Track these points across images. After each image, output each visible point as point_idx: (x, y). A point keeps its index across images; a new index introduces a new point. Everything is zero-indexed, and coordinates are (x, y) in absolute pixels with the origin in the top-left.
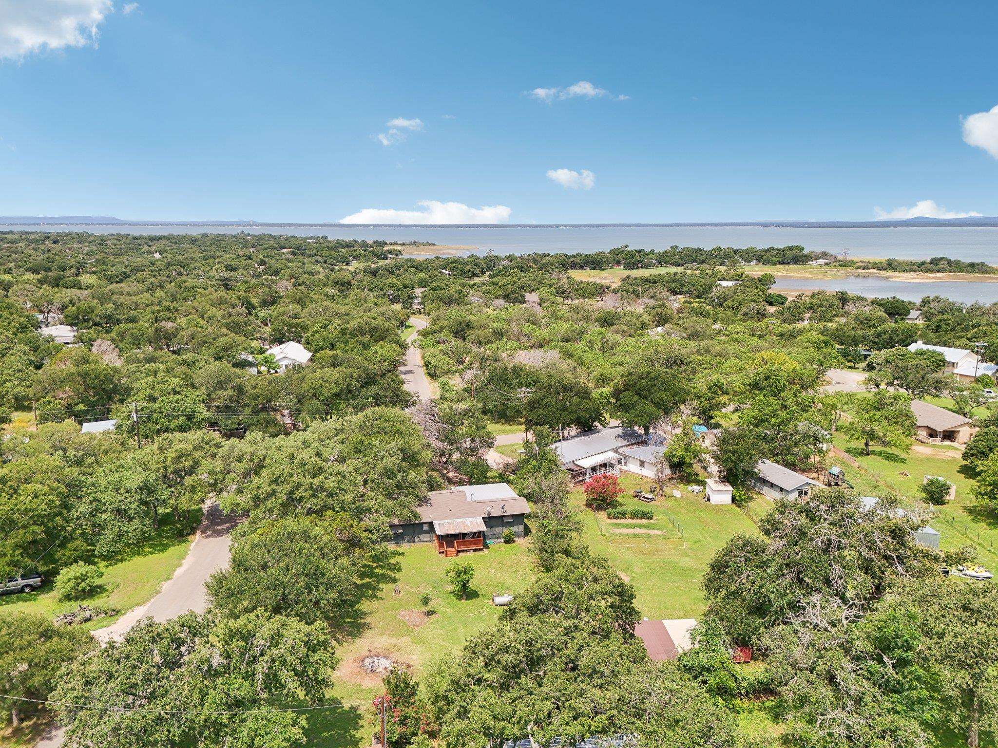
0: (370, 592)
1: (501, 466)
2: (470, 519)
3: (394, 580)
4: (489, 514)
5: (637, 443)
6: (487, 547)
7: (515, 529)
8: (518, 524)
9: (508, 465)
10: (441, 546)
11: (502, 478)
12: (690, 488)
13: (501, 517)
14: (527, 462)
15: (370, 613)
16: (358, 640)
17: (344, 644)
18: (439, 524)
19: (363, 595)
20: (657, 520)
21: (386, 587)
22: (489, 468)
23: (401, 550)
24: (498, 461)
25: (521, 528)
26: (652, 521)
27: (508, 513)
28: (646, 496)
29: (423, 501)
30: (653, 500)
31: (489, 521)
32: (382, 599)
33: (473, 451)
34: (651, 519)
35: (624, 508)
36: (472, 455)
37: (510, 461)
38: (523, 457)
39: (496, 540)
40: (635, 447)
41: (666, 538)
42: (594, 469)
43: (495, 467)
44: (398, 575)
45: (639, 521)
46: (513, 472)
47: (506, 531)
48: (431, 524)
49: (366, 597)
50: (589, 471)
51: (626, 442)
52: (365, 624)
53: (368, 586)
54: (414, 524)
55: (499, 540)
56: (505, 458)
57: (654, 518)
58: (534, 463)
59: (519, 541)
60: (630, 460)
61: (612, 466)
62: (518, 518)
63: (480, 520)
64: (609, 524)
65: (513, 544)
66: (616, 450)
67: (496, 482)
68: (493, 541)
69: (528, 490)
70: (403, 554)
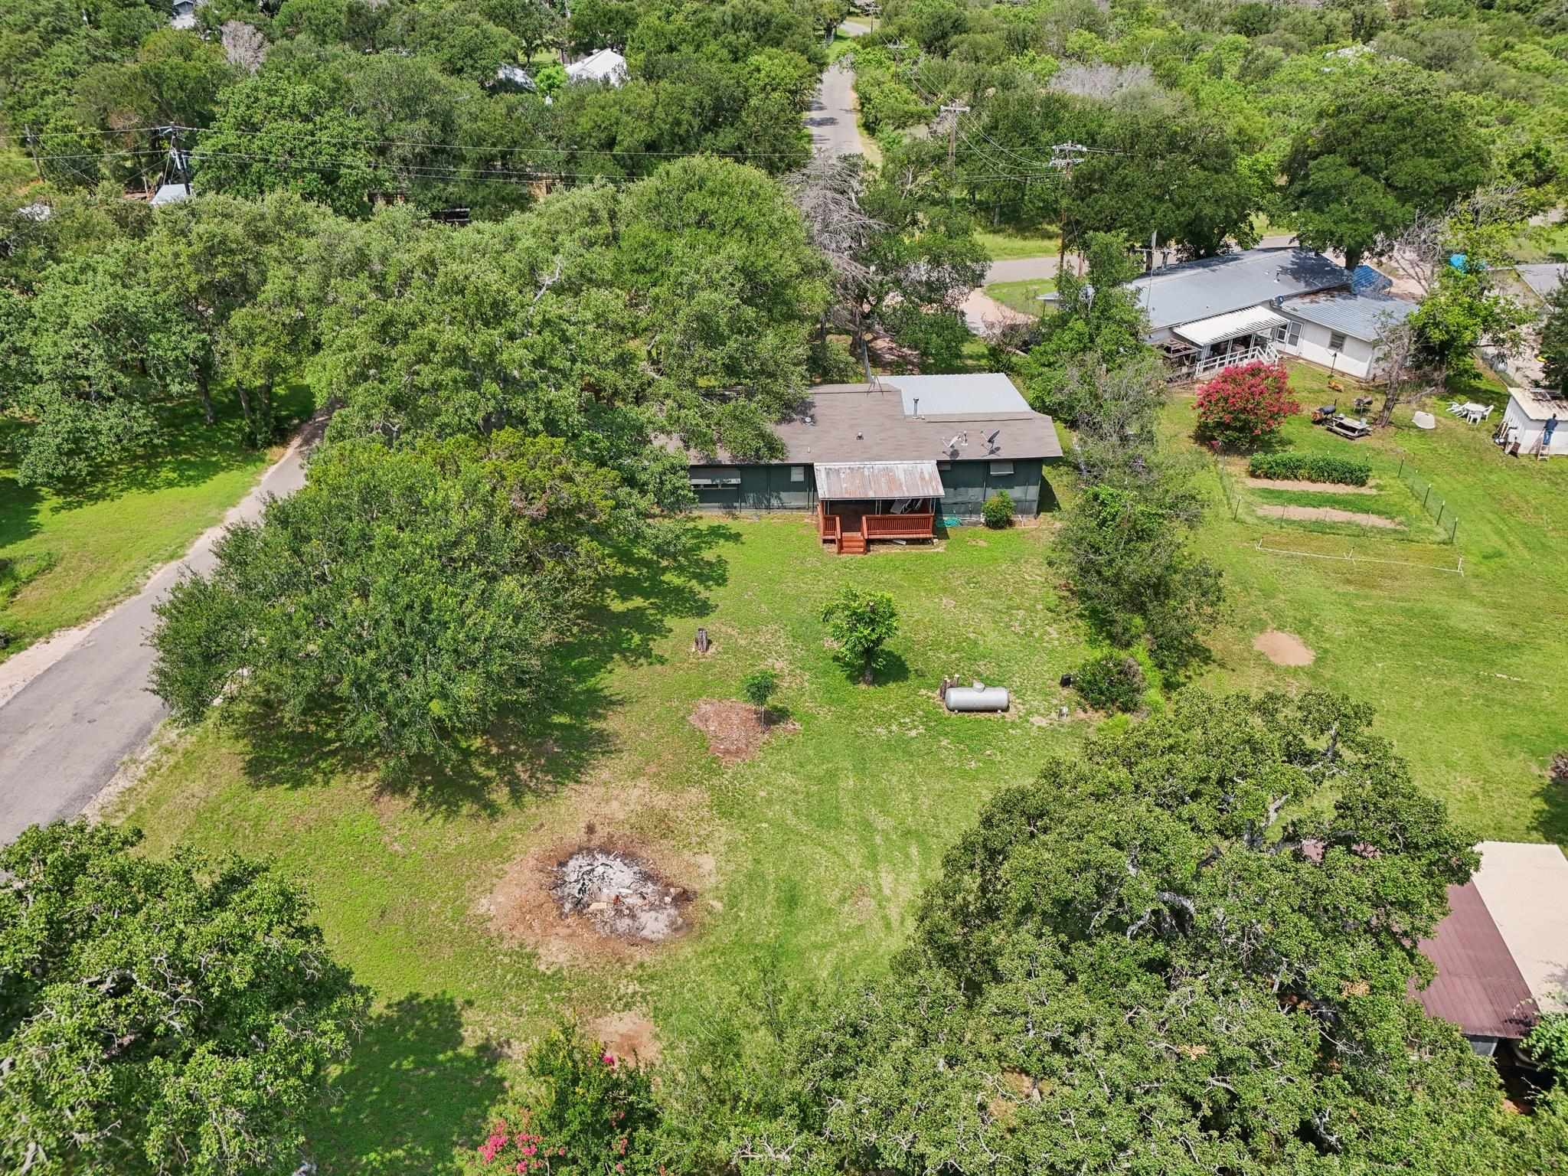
0: (637, 638)
1: (997, 331)
2: (907, 465)
3: (703, 609)
4: (955, 453)
5: (1328, 291)
6: (941, 533)
7: (1017, 493)
8: (1026, 483)
9: (1013, 328)
10: (829, 526)
11: (997, 360)
12: (1456, 407)
13: (987, 463)
14: (1062, 322)
15: (621, 703)
16: (569, 790)
17: (529, 798)
18: (828, 471)
19: (616, 646)
20: (1377, 486)
21: (680, 626)
22: (967, 335)
23: (734, 526)
24: (991, 319)
25: (1033, 492)
26: (1364, 490)
27: (1002, 455)
28: (1348, 421)
29: (794, 409)
30: (1363, 433)
31: (953, 470)
32: (662, 661)
33: (934, 290)
34: (1363, 484)
35: (1292, 452)
36: (931, 301)
37: (1021, 319)
38: (1053, 310)
39: (967, 518)
40: (1322, 298)
41: (1403, 538)
42: (1217, 349)
43: (981, 331)
44: (713, 594)
45: (1328, 488)
46: (1025, 347)
47: (993, 497)
48: (809, 469)
49: (622, 652)
50: (1206, 353)
51: (1302, 287)
52: (602, 737)
53: (635, 619)
54: (769, 467)
55: (974, 519)
56: (1009, 313)
57: (1371, 482)
58: (1080, 326)
59: (1025, 523)
60: (1306, 330)
61: (1261, 342)
62: (1027, 468)
63: (930, 468)
64: (1253, 492)
65: (1008, 532)
66: (1274, 305)
67: (980, 370)
68: (957, 519)
69: (1059, 397)
70: (737, 537)
